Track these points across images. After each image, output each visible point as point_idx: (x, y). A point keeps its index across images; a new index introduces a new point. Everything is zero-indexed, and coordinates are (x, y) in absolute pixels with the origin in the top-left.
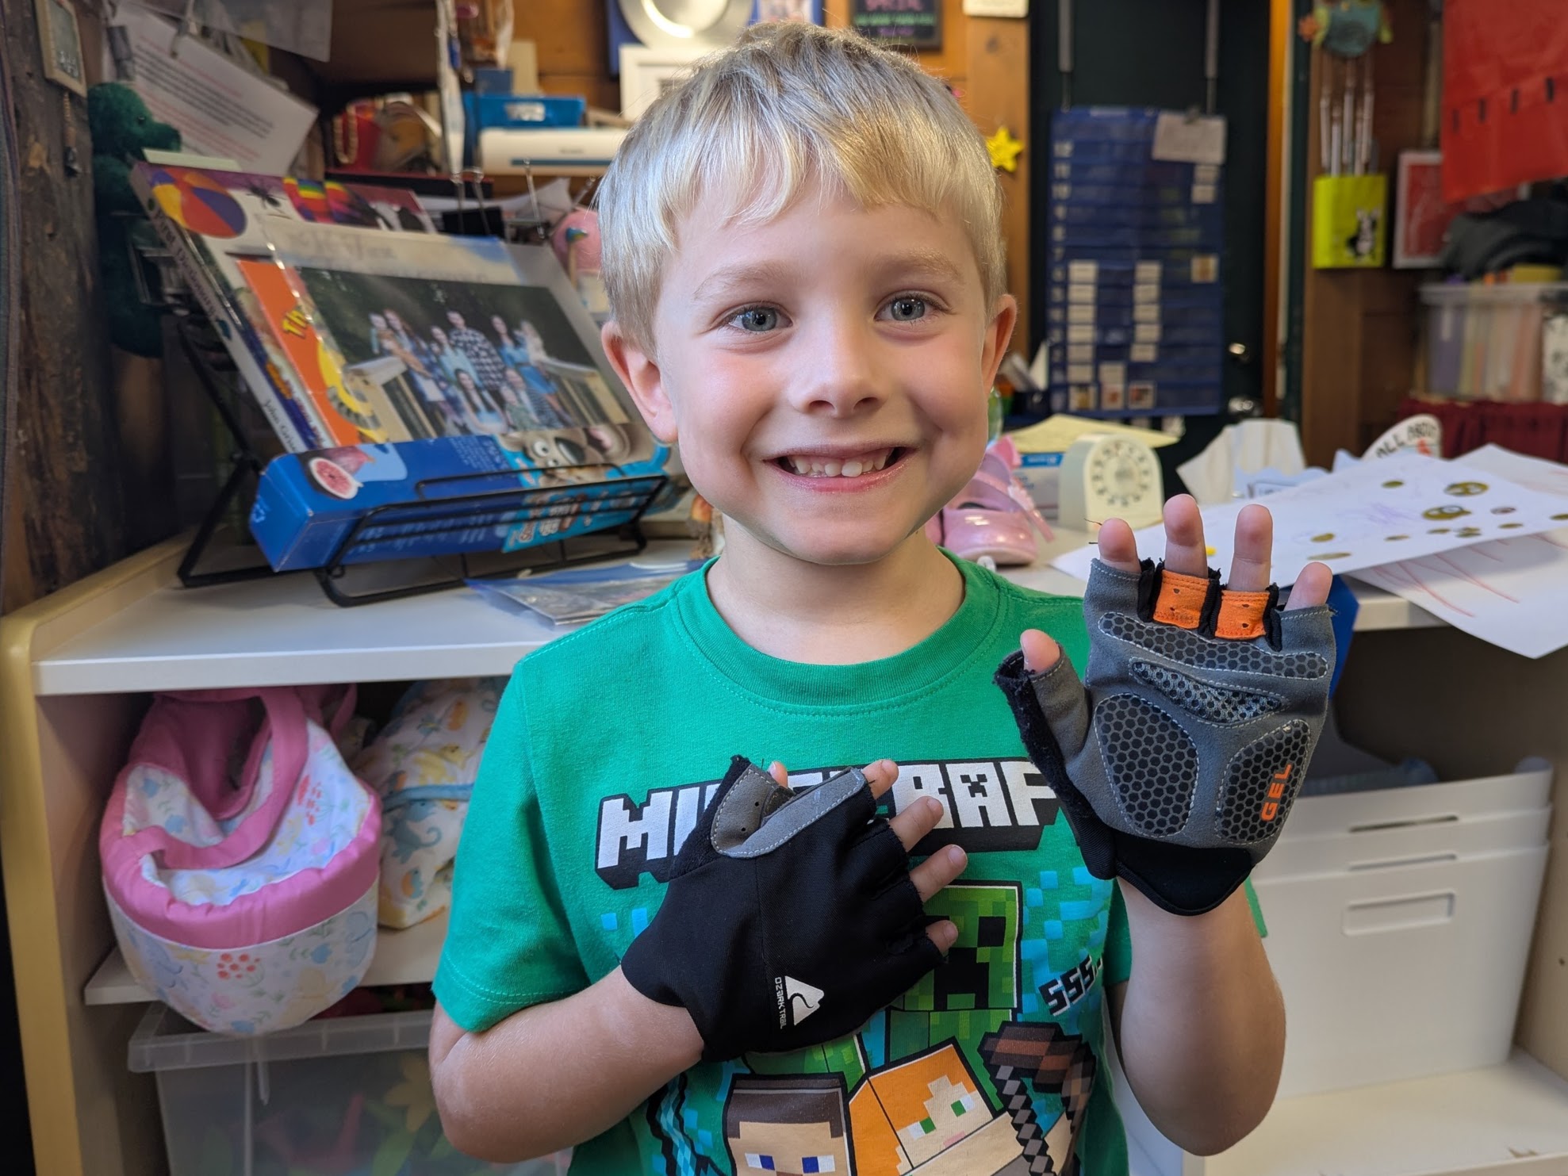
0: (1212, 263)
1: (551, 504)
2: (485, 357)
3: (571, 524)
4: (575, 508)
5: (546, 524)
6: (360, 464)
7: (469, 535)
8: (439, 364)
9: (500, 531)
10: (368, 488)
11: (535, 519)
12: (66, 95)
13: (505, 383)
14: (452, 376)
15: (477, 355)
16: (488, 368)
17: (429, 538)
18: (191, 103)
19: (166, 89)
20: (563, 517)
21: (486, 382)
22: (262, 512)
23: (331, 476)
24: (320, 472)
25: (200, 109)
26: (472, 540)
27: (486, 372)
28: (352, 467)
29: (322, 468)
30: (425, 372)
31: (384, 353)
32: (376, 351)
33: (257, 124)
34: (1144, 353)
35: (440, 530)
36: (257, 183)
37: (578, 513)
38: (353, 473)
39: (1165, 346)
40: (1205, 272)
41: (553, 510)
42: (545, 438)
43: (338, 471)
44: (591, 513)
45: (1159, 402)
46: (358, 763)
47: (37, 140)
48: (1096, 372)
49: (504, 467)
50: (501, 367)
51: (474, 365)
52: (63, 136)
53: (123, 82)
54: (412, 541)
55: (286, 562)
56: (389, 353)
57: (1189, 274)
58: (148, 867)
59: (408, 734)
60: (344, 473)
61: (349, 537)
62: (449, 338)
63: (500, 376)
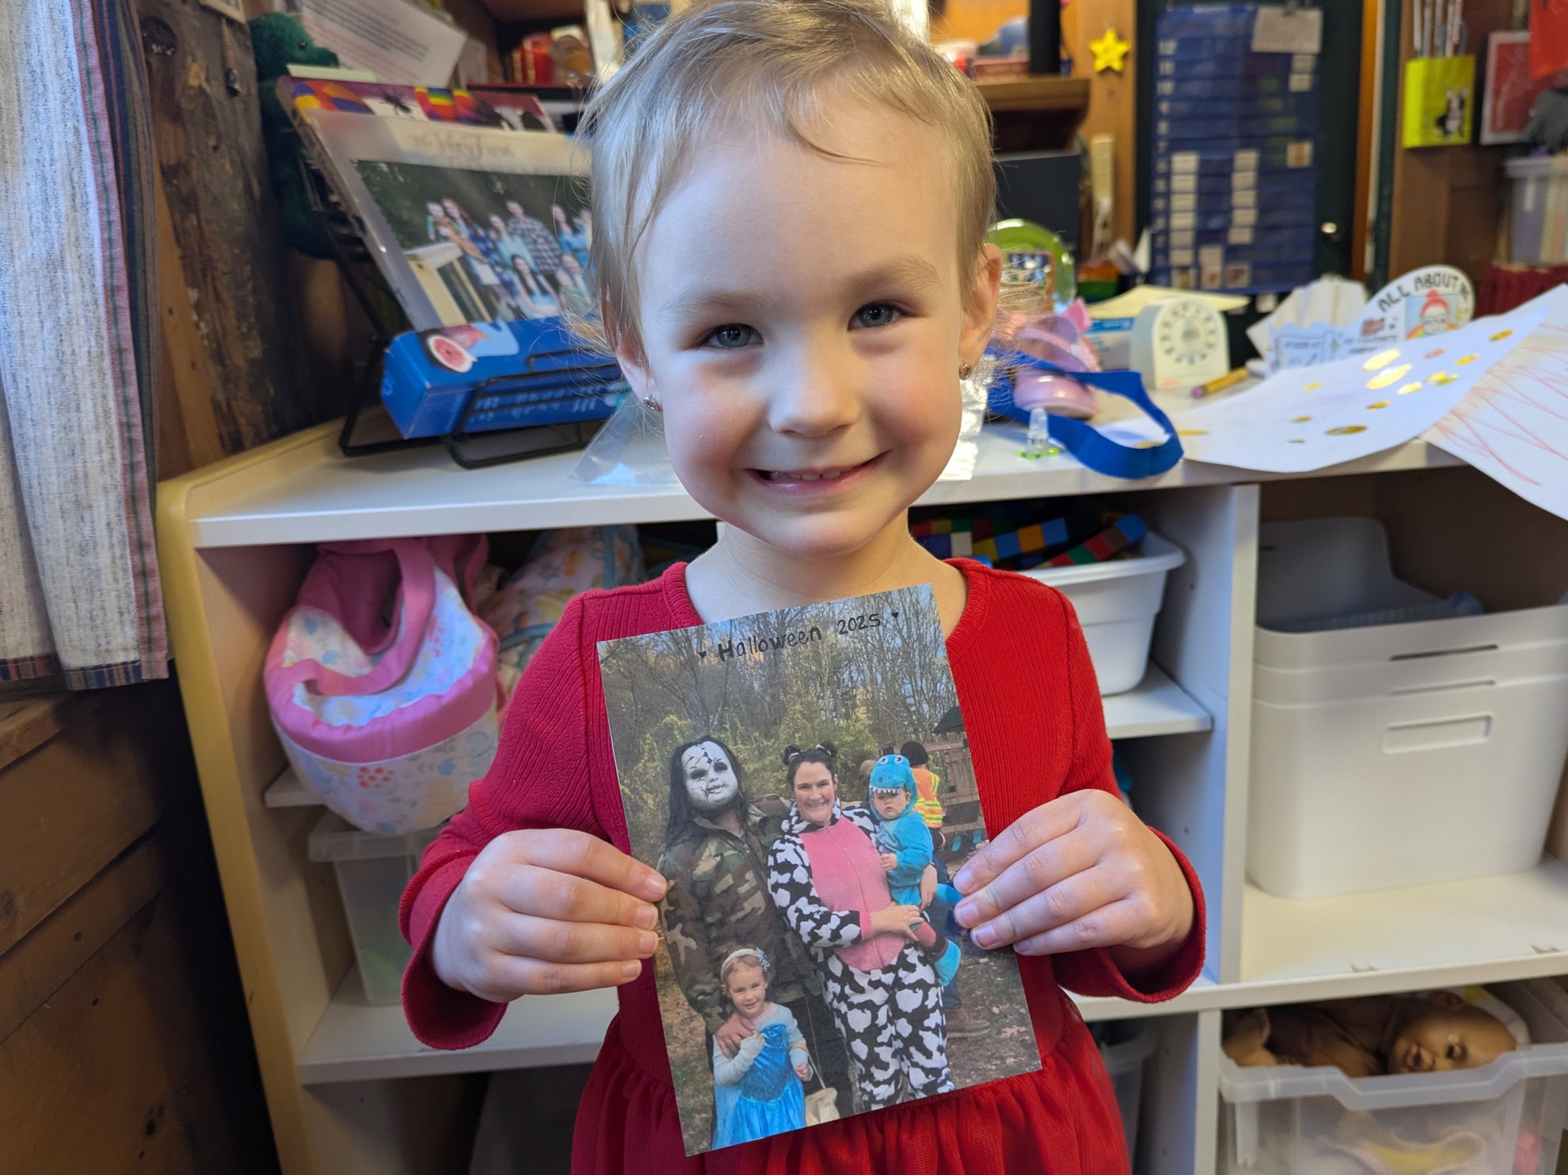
0: (1307, 148)
2: (542, 244)
6: (474, 342)
7: (580, 405)
8: (496, 250)
10: (482, 363)
12: (224, 21)
13: (560, 268)
14: (509, 262)
15: (535, 242)
16: (545, 254)
17: (543, 407)
18: (356, 32)
19: (332, 20)
21: (542, 268)
22: (390, 386)
23: (448, 353)
24: (438, 348)
25: (362, 36)
26: (584, 409)
27: (543, 258)
28: (468, 343)
29: (439, 345)
30: (481, 257)
31: (440, 238)
32: (432, 236)
33: (413, 47)
34: (1240, 236)
35: (552, 400)
36: (390, 92)
38: (468, 349)
39: (1262, 228)
40: (1299, 157)
43: (454, 348)
45: (1255, 281)
46: (480, 609)
47: (194, 61)
48: (1196, 255)
50: (557, 253)
51: (531, 251)
52: (224, 59)
53: (292, 14)
54: (528, 410)
55: (414, 430)
56: (446, 239)
57: (1285, 159)
58: (300, 695)
59: (530, 581)
60: (460, 349)
61: (468, 407)
62: (506, 225)
63: (556, 261)
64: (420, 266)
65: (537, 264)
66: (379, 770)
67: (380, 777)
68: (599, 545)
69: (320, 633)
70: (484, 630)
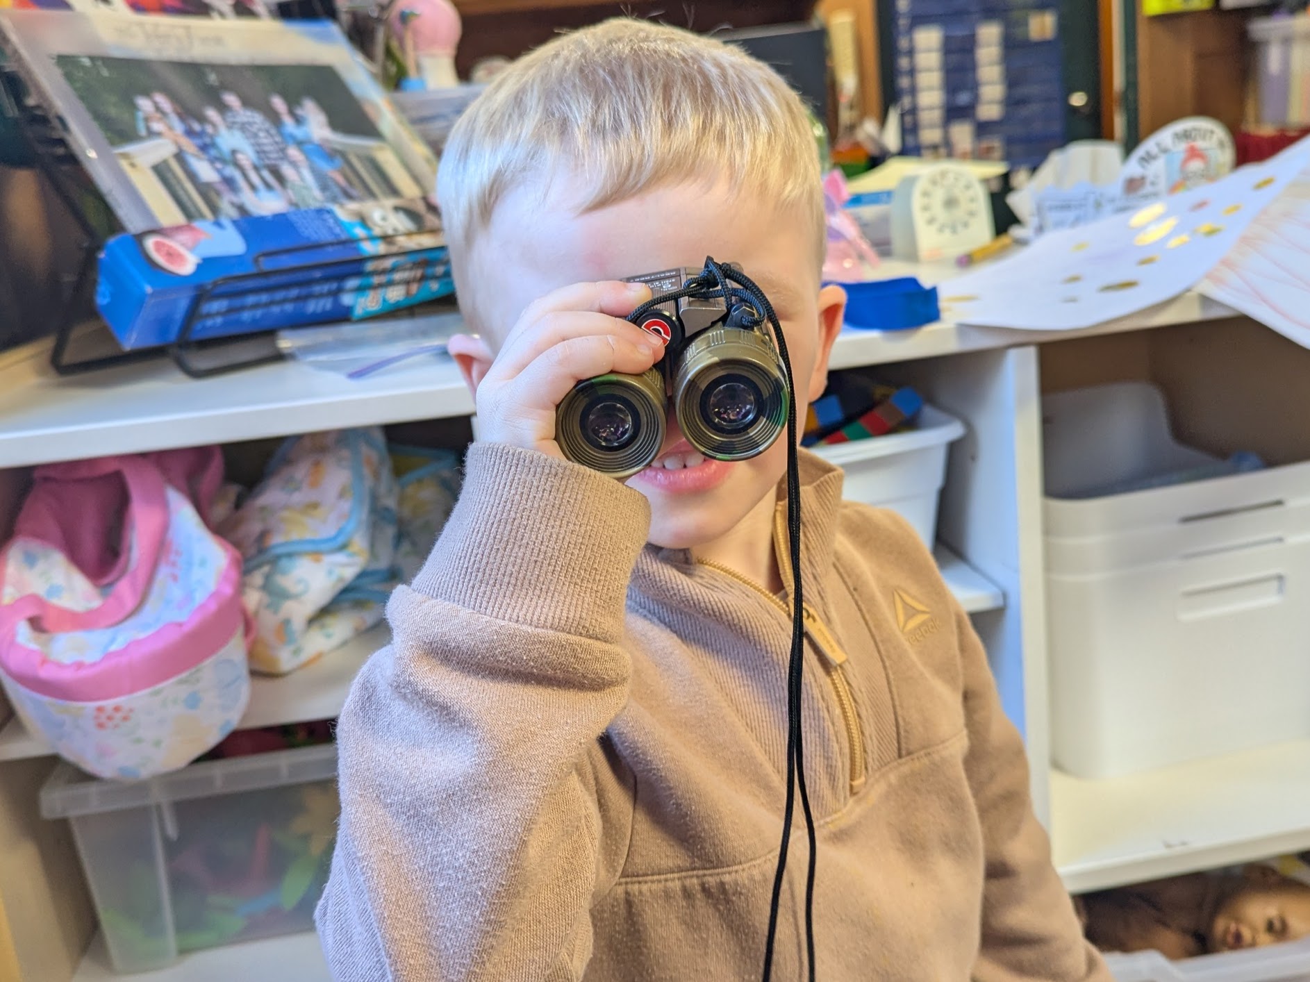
1: (393, 270)
2: (263, 138)
3: (419, 288)
4: (418, 273)
5: (393, 291)
6: (196, 242)
7: (315, 303)
9: (347, 299)
10: (207, 264)
11: (381, 286)
13: (285, 161)
14: (229, 157)
16: (267, 148)
17: (276, 309)
20: (407, 282)
22: (105, 294)
26: (319, 310)
27: (264, 152)
28: (189, 244)
29: (158, 246)
30: (198, 153)
31: (152, 134)
32: (143, 132)
34: (989, 112)
35: (284, 301)
37: (423, 278)
38: (191, 249)
39: (1011, 102)
40: (1042, 30)
41: (397, 276)
42: (382, 207)
44: (435, 278)
46: (220, 530)
48: (946, 133)
49: (343, 237)
50: (281, 146)
51: (253, 145)
54: (259, 313)
55: (136, 339)
56: (158, 134)
57: (1027, 33)
58: (23, 633)
59: (272, 496)
61: (193, 313)
62: (224, 119)
63: (281, 155)
64: (133, 165)
65: (260, 158)
66: (117, 709)
67: (119, 715)
68: (345, 453)
69: (41, 565)
70: (227, 550)
